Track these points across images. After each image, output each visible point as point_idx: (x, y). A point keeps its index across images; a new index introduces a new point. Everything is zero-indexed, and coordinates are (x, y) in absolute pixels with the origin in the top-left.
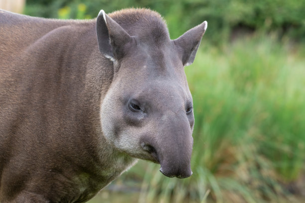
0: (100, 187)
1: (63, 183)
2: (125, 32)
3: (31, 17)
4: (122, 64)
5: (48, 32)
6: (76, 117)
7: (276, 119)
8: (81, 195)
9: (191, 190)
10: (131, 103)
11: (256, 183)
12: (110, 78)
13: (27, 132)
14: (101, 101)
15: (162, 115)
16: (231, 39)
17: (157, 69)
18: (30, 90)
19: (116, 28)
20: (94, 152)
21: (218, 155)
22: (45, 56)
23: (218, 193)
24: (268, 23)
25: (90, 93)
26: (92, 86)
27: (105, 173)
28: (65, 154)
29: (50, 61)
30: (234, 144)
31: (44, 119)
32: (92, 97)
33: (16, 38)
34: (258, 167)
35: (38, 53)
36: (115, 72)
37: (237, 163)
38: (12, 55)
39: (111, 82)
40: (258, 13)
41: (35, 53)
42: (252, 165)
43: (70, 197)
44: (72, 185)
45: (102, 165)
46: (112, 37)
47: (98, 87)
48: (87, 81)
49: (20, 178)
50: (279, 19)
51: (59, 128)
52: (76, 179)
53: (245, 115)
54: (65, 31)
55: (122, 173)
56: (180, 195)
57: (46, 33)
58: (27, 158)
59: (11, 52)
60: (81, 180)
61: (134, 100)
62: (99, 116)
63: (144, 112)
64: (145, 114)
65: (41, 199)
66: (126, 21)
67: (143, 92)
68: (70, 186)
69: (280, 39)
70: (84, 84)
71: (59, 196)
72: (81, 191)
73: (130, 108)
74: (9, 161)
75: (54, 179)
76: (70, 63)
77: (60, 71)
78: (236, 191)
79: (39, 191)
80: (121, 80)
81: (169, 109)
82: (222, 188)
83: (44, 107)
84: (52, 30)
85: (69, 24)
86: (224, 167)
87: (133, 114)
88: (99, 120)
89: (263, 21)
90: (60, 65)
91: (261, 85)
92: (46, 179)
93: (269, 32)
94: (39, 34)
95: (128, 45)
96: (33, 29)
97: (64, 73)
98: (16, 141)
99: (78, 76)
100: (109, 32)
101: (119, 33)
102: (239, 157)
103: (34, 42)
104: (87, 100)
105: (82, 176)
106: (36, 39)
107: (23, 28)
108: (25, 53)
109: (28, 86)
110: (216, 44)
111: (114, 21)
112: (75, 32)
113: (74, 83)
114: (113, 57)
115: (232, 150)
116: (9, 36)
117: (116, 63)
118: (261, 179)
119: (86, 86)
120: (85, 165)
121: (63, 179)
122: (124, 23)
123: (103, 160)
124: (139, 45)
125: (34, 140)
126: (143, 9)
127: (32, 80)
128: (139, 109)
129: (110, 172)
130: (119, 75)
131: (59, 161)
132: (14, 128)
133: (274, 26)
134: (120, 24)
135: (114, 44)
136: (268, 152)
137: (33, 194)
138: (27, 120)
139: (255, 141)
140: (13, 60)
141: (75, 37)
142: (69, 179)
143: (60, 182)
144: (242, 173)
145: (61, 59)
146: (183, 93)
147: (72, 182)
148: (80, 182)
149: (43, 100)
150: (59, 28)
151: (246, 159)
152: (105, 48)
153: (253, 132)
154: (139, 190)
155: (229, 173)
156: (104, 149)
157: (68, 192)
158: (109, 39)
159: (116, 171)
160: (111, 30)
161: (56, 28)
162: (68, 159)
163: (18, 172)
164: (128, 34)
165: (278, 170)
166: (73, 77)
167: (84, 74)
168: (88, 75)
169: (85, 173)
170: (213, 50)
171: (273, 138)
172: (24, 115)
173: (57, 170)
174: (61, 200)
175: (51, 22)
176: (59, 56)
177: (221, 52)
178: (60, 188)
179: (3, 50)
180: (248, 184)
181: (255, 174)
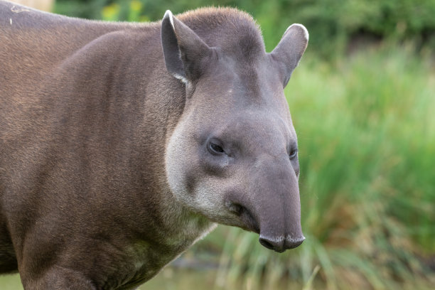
0: (164, 261)
1: (111, 255)
2: (202, 41)
3: (68, 18)
4: (197, 88)
5: (92, 40)
6: (130, 161)
7: (412, 165)
8: (137, 273)
9: (291, 266)
10: (210, 143)
11: (384, 257)
12: (179, 107)
13: (61, 182)
14: (167, 139)
15: (255, 160)
16: (349, 51)
17: (247, 95)
18: (66, 122)
19: (189, 36)
20: (155, 211)
21: (329, 216)
22: (87, 74)
23: (329, 271)
24: (401, 29)
25: (151, 127)
26: (154, 117)
27: (171, 241)
28: (114, 214)
29: (94, 82)
30: (352, 200)
31: (85, 164)
32: (153, 133)
33: (45, 47)
34: (387, 234)
35: (77, 70)
36: (187, 99)
37: (356, 228)
38: (41, 72)
39: (181, 113)
40: (387, 14)
41: (74, 69)
42: (377, 231)
43: (120, 275)
44: (124, 258)
45: (167, 230)
46: (182, 48)
47: (162, 119)
48: (146, 111)
49: (49, 247)
50: (417, 23)
51: (106, 177)
52: (130, 249)
53: (368, 160)
54: (117, 38)
55: (195, 242)
56: (275, 273)
57: (89, 40)
58: (61, 219)
59: (39, 68)
60: (137, 251)
61: (215, 138)
62: (163, 160)
63: (230, 156)
64: (231, 159)
65: (80, 278)
66: (203, 25)
67: (228, 127)
68: (121, 259)
69: (418, 51)
70: (143, 115)
71: (105, 274)
72: (136, 266)
73: (209, 150)
74: (34, 223)
75: (99, 250)
76: (122, 83)
77: (108, 95)
78: (354, 268)
79: (76, 265)
80: (196, 110)
81: (265, 151)
82: (335, 263)
83: (85, 146)
84: (98, 36)
85: (121, 28)
86: (338, 234)
87: (214, 159)
88: (163, 166)
89: (394, 25)
90: (109, 87)
91: (390, 117)
92: (88, 248)
93: (402, 41)
94: (80, 43)
95: (205, 60)
96: (71, 35)
97: (114, 98)
98: (46, 195)
99: (134, 103)
100: (179, 42)
101: (192, 42)
102: (360, 219)
103: (72, 54)
104: (147, 137)
105: (138, 245)
106: (75, 49)
107: (56, 33)
108: (59, 69)
109: (63, 116)
110: (327, 58)
111: (185, 26)
112: (130, 39)
113: (129, 112)
114: (185, 77)
115: (349, 209)
116: (37, 45)
117: (189, 86)
118: (391, 251)
119: (145, 117)
120: (142, 230)
121: (111, 249)
122: (200, 28)
123: (168, 222)
124: (221, 60)
125: (70, 193)
126: (227, 8)
127: (69, 108)
128: (222, 151)
129: (178, 240)
130: (193, 102)
131: (106, 224)
132: (42, 176)
133: (410, 33)
134: (194, 29)
135: (186, 59)
136: (401, 212)
137: (69, 271)
138: (60, 165)
139: (383, 196)
140: (42, 79)
141: (130, 47)
142: (119, 249)
143: (107, 253)
144: (364, 242)
145: (110, 79)
146: (284, 129)
147: (125, 254)
148: (136, 254)
149: (84, 136)
150: (108, 34)
151: (370, 223)
152: (173, 65)
153: (379, 183)
154: (217, 265)
155: (344, 243)
156: (170, 207)
157: (119, 268)
158: (178, 52)
159: (187, 239)
160: (181, 39)
161: (104, 34)
162: (119, 221)
163: (47, 239)
164: (206, 45)
165: (415, 239)
166: (126, 104)
167: (143, 101)
168: (147, 102)
169: (143, 241)
170: (323, 67)
171: (409, 193)
172: (56, 157)
173: (103, 237)
174: (109, 279)
175: (97, 25)
176: (106, 74)
177: (333, 70)
178: (108, 262)
179: (29, 65)
180: (372, 258)
181: (382, 244)
